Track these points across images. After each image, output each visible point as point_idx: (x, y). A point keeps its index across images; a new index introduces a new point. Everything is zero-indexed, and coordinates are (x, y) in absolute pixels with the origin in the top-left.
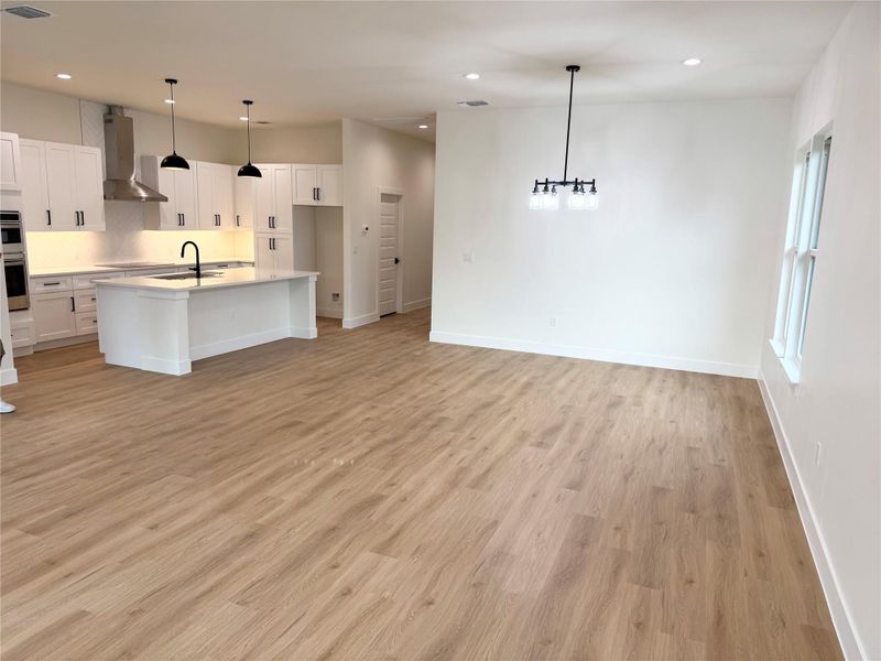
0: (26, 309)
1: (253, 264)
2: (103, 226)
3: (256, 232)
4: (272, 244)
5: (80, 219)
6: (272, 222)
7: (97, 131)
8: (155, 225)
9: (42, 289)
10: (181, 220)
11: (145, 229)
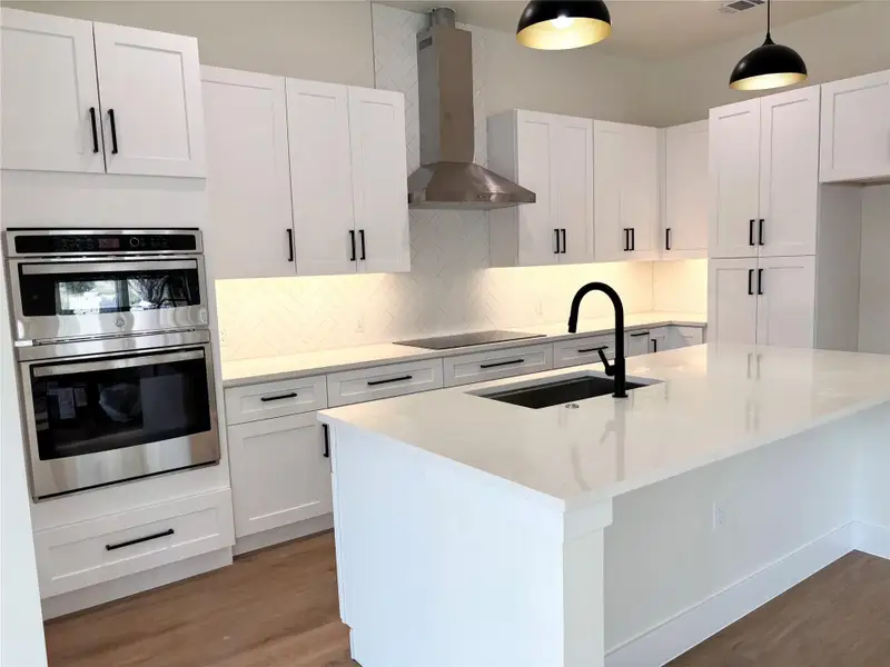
0: (214, 462)
1: (704, 327)
2: (404, 261)
3: (712, 259)
4: (756, 282)
5: (357, 249)
6: (757, 232)
7: (405, 62)
8: (508, 254)
9: (256, 409)
10: (560, 244)
11: (491, 265)
